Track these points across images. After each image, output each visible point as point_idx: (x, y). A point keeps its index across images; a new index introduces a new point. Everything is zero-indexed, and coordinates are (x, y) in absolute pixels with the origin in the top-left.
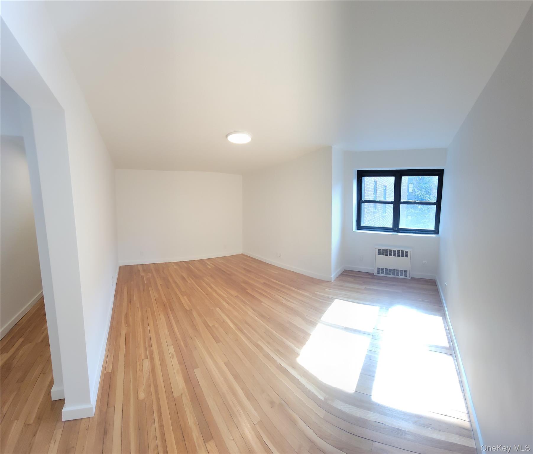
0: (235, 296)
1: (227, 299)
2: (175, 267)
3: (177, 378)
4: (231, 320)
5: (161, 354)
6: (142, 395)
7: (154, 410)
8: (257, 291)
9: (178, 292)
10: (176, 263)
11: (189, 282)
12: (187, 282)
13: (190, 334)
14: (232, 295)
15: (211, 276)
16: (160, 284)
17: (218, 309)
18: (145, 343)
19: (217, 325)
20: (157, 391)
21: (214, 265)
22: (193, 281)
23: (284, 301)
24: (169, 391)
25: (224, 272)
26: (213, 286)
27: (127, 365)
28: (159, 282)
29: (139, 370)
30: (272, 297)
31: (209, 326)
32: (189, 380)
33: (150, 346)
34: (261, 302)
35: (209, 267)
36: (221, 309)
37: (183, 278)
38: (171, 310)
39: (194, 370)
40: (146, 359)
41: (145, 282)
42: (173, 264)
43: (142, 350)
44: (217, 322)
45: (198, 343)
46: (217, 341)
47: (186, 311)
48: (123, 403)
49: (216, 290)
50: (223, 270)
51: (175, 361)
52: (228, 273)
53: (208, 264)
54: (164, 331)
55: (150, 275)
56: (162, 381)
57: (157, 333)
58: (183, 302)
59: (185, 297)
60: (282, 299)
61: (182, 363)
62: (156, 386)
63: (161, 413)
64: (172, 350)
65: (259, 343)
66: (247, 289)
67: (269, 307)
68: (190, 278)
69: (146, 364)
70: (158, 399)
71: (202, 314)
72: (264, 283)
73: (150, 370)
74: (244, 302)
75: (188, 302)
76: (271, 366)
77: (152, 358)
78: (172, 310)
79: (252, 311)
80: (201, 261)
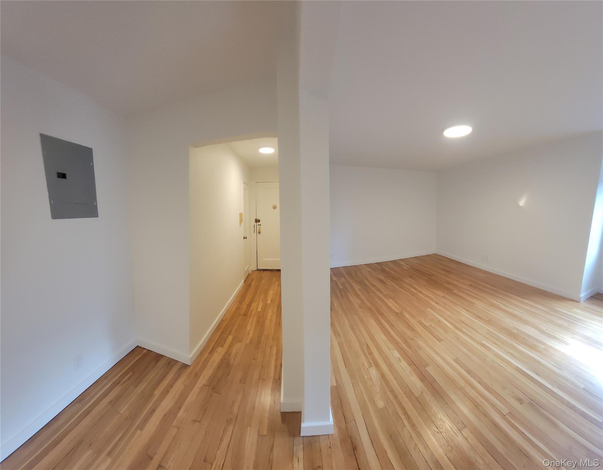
0: (442, 296)
1: (434, 299)
2: (368, 269)
3: (412, 378)
4: (446, 320)
5: (386, 359)
6: (381, 404)
7: (400, 414)
8: (464, 292)
9: (381, 296)
10: (367, 265)
11: (390, 284)
12: (388, 285)
13: (410, 336)
14: (438, 295)
15: (411, 277)
16: (358, 289)
17: (429, 309)
18: (364, 352)
19: (433, 325)
20: (396, 397)
21: (410, 266)
22: (392, 283)
23: (502, 306)
24: (409, 393)
25: (424, 273)
26: (416, 287)
27: (352, 376)
28: (357, 287)
29: (368, 379)
30: (486, 301)
31: (425, 326)
32: (424, 378)
33: (371, 353)
34: (474, 304)
35: (406, 268)
36: (432, 309)
37: (382, 281)
38: (379, 314)
39: (426, 368)
40: (371, 367)
41: (341, 288)
42: (364, 266)
43: (363, 359)
44: (432, 322)
45: (421, 343)
46: (440, 340)
47: (397, 314)
48: (363, 415)
49: (421, 290)
50: (422, 271)
51: (404, 364)
52: (428, 273)
53: (403, 265)
54: (381, 337)
55: (343, 280)
56: (397, 385)
57: (373, 340)
58: (390, 305)
59: (390, 300)
60: (500, 304)
61: (412, 363)
62: (392, 391)
63: (408, 415)
64: (397, 354)
65: (484, 342)
66: (453, 290)
67: (484, 310)
68: (389, 281)
69: (373, 372)
70: (400, 404)
71: (415, 315)
72: (471, 285)
73: (381, 378)
74: (454, 303)
75: (396, 305)
76: (506, 366)
77: (377, 366)
78: (382, 315)
79: (465, 311)
80: (394, 262)
